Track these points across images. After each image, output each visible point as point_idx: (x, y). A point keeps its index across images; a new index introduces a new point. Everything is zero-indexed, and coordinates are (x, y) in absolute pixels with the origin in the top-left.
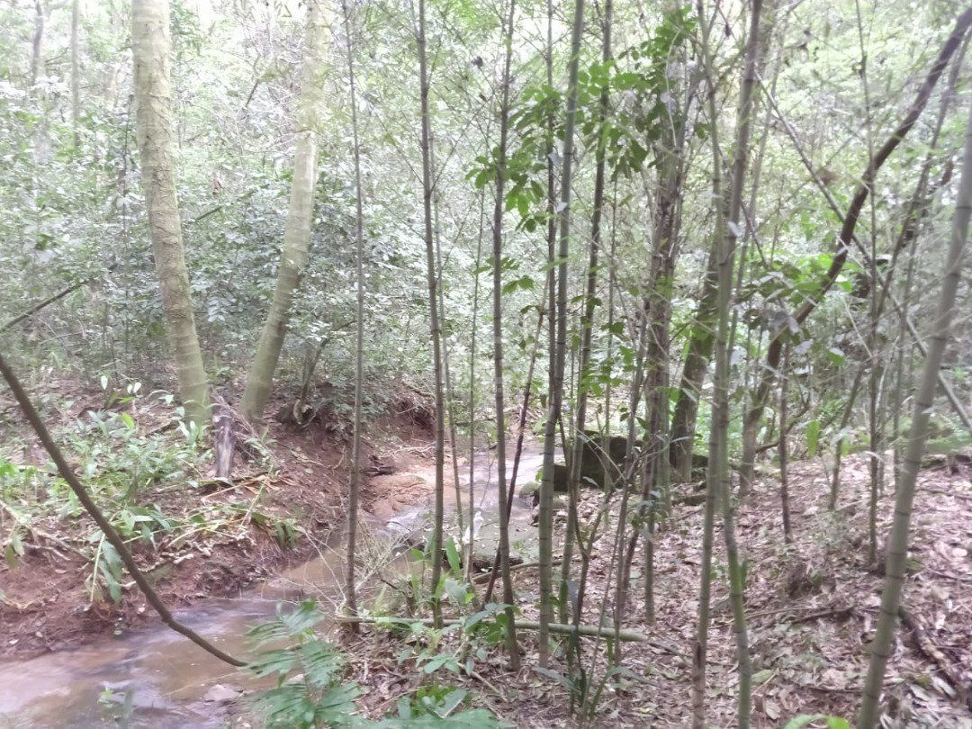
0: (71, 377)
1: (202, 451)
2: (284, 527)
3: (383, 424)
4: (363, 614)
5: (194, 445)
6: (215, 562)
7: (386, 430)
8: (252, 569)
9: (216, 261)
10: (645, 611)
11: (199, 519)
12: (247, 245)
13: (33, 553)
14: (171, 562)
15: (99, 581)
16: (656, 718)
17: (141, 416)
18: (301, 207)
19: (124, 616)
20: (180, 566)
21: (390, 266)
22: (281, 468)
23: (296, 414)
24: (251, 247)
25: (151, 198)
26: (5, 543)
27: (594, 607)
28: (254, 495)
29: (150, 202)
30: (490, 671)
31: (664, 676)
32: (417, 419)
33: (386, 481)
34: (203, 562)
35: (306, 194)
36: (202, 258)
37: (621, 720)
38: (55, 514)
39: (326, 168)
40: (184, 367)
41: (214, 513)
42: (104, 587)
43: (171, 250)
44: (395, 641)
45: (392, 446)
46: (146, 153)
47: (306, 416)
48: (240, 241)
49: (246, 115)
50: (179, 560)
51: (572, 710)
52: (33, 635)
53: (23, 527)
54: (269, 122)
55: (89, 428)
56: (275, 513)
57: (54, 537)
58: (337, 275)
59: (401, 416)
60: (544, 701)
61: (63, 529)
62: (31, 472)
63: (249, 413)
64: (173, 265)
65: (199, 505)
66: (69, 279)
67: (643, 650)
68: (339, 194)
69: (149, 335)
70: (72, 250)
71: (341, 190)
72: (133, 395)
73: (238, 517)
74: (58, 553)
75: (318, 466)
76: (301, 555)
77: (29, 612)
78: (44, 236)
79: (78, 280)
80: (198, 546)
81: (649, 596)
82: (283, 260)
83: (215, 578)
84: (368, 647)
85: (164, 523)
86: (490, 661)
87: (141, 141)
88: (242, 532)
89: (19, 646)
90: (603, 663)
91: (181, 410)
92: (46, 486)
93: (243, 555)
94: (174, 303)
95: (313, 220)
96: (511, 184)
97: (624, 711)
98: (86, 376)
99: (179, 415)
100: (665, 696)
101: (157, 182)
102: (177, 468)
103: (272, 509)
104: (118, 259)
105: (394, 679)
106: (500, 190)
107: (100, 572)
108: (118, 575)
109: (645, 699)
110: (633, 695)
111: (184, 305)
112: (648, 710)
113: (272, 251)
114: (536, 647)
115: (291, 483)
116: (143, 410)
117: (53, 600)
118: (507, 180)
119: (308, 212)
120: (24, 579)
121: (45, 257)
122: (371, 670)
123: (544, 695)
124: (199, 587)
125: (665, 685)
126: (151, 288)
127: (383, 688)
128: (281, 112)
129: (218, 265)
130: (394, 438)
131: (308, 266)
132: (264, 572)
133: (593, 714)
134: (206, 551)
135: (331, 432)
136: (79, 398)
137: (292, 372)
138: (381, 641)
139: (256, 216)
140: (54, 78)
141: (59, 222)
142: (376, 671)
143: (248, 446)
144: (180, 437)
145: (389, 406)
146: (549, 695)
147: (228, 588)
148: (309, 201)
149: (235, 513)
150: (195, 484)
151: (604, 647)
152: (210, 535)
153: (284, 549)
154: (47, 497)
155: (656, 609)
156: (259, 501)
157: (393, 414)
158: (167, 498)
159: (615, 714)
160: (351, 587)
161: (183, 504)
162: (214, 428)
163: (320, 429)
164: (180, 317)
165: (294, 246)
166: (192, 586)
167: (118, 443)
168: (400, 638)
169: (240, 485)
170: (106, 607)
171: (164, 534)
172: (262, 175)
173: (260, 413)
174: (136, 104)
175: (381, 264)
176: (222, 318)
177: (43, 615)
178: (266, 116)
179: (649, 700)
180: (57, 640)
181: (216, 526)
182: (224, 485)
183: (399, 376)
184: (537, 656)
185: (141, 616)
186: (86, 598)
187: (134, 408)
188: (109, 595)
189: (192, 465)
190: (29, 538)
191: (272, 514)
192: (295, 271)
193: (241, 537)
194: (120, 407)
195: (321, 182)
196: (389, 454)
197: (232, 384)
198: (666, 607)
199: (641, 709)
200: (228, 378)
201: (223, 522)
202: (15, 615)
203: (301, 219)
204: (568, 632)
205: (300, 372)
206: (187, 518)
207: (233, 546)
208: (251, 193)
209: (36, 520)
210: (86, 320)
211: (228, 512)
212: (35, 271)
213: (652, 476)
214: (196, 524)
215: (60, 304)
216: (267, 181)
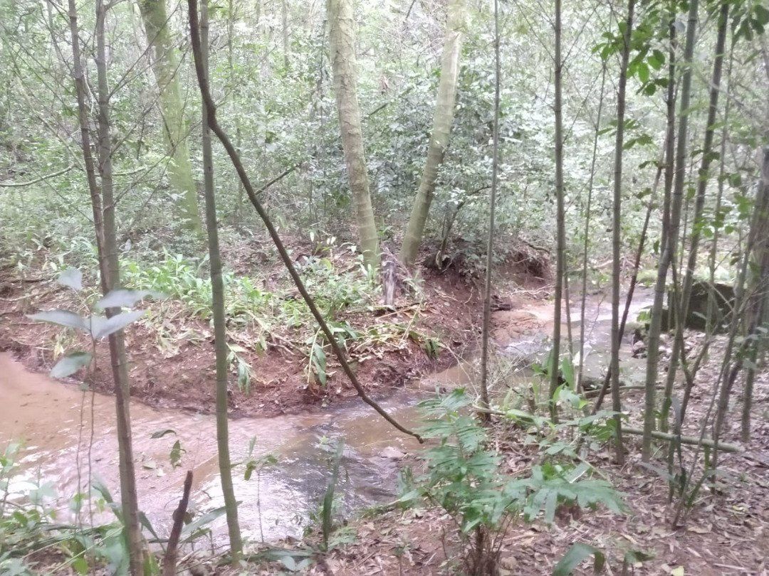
0: (289, 234)
1: (374, 286)
2: (431, 343)
3: (503, 271)
4: (494, 408)
5: (371, 281)
6: (385, 363)
7: (505, 276)
8: (410, 371)
9: (383, 146)
10: (741, 430)
11: (374, 332)
12: (405, 133)
13: (272, 348)
14: (357, 361)
15: (312, 370)
16: (749, 516)
17: (335, 261)
18: (446, 97)
19: (328, 394)
20: (362, 364)
21: (514, 140)
22: (428, 301)
23: (437, 262)
24: (408, 134)
25: (340, 99)
26: (256, 341)
27: (691, 424)
28: (410, 319)
29: (340, 102)
30: (598, 462)
31: (758, 484)
32: (530, 268)
33: (504, 315)
34: (378, 362)
35: (450, 85)
36: (373, 145)
37: (715, 513)
38: (284, 324)
39: (466, 63)
40: (363, 226)
41: (384, 330)
42: (315, 374)
43: (354, 139)
44: (519, 431)
45: (509, 289)
46: (336, 64)
47: (445, 263)
48: (400, 129)
49: (406, 27)
50: (361, 360)
51: (671, 500)
52: (273, 402)
53: (266, 332)
54: (423, 31)
55: (304, 268)
56: (425, 332)
57: (284, 339)
58: (472, 150)
59: (517, 265)
60: (645, 489)
61: (290, 335)
62: (269, 296)
63: (406, 260)
64: (355, 150)
65: (374, 323)
66: (286, 165)
67: (737, 461)
68: (475, 83)
69: (338, 204)
70: (288, 143)
71: (477, 80)
72: (330, 245)
73: (400, 333)
74: (287, 349)
75: (454, 301)
76: (443, 364)
77: (270, 387)
78: (271, 133)
79: (292, 165)
80: (374, 351)
81: (745, 419)
82: (431, 142)
83: (385, 374)
84: (499, 433)
85: (352, 334)
86: (599, 455)
87: (333, 55)
88: (403, 344)
89: (265, 409)
90: (699, 468)
91: (361, 257)
92: (278, 306)
93: (404, 360)
94: (356, 179)
95: (455, 107)
96: (635, 53)
97: (718, 507)
98: (300, 233)
99: (359, 261)
100: (758, 500)
101: (344, 87)
102: (359, 297)
103: (422, 329)
104: (318, 148)
105: (519, 458)
106: (626, 59)
107: (312, 363)
108: (324, 367)
109: (738, 500)
110: (727, 495)
111: (363, 180)
112: (741, 509)
113: (423, 135)
114: (638, 449)
115: (435, 312)
116: (337, 257)
117: (284, 380)
118: (631, 50)
119: (451, 100)
120: (267, 365)
121: (271, 148)
122: (500, 449)
123: (646, 486)
124: (375, 379)
125: (759, 491)
126: (340, 169)
127: (511, 463)
128: (432, 21)
129: (384, 150)
130: (511, 283)
131: (449, 146)
132: (418, 374)
133: (689, 505)
134: (380, 355)
135: (463, 276)
136: (296, 248)
137: (434, 231)
138: (508, 429)
139: (412, 109)
140: (271, 16)
141: (279, 122)
142: (504, 450)
143: (405, 283)
144: (360, 276)
145: (509, 256)
146: (650, 486)
147: (394, 382)
148: (453, 91)
149: (397, 330)
150: (371, 308)
151: (702, 456)
152: (382, 344)
153: (431, 358)
154: (279, 313)
155: (752, 430)
156: (414, 323)
157: (511, 263)
158: (353, 317)
159: (710, 508)
160: (484, 387)
161: (363, 322)
162: (382, 270)
163: (455, 273)
164: (360, 189)
165: (440, 129)
166: (370, 379)
167: (321, 279)
168: (523, 429)
169: (401, 311)
170: (317, 387)
171: (352, 341)
172: (417, 74)
173: (413, 259)
174: (328, 26)
175: (507, 139)
176: (387, 189)
177: (279, 390)
178: (421, 27)
179: (743, 501)
180: (287, 406)
181: (385, 339)
182: (390, 311)
183: (516, 232)
184: (639, 455)
185: (338, 396)
186: (305, 380)
187: (331, 254)
188: (318, 380)
189: (369, 296)
190: (269, 339)
191: (422, 332)
192: (440, 150)
193: (402, 347)
194: (322, 254)
195: (462, 75)
196: (506, 295)
197: (392, 240)
198: (761, 429)
199: (734, 507)
200: (389, 235)
201: (389, 336)
202: (262, 388)
203: (446, 107)
204: (668, 439)
205: (440, 231)
206: (367, 332)
207: (396, 353)
208: (409, 90)
209: (273, 328)
210: (298, 194)
211: (393, 329)
212: (265, 159)
213: (758, 315)
214: (372, 336)
215: (281, 183)
216: (420, 80)
